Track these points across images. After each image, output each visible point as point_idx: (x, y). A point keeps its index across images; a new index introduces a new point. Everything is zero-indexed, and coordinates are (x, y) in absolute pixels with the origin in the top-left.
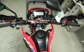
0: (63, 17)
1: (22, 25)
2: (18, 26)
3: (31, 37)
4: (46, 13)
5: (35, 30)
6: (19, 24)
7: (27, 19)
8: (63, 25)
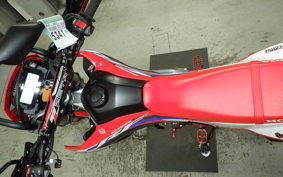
0: (62, 21)
1: (51, 150)
2: (51, 161)
3: (99, 123)
4: (33, 65)
5: (81, 109)
6: (46, 158)
7: (36, 131)
8: (87, 32)
